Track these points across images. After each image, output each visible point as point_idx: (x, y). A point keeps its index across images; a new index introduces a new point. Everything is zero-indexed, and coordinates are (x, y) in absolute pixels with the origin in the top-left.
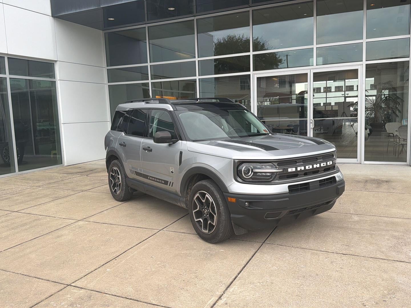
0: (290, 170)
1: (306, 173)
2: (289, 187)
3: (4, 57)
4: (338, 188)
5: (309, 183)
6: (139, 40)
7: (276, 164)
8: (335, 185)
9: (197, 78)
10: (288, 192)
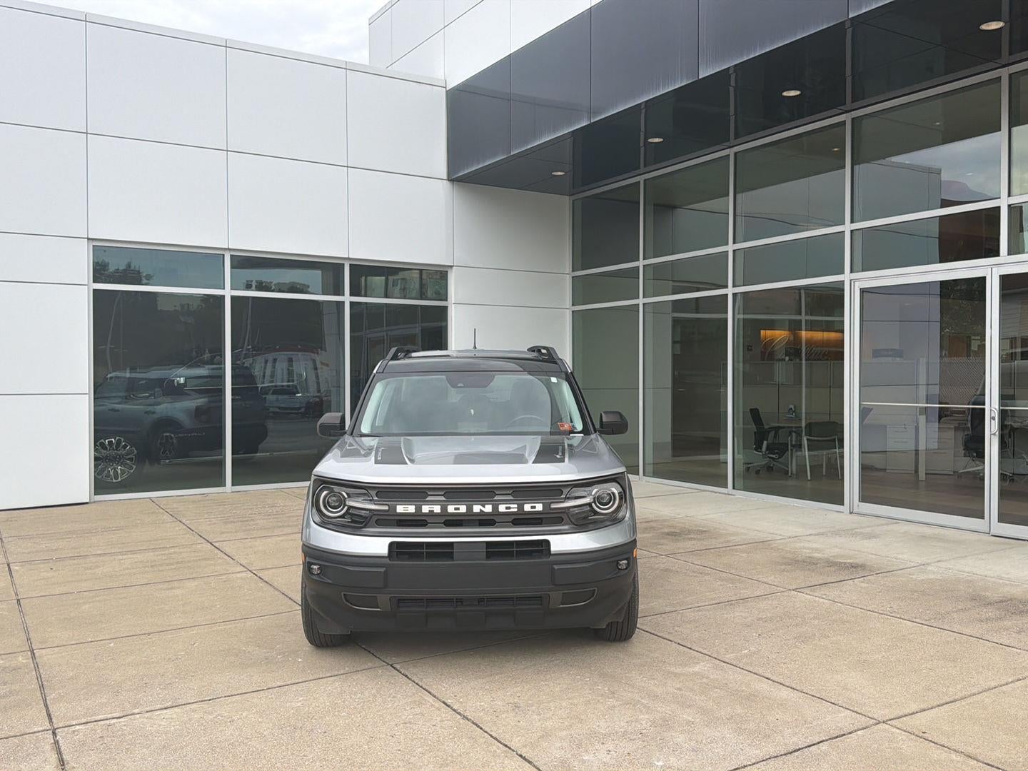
0: (400, 509)
1: (454, 521)
2: (391, 545)
3: (344, 264)
4: (554, 569)
5: (452, 543)
6: (674, 207)
7: (373, 493)
8: (547, 560)
9: (730, 291)
10: (387, 555)
